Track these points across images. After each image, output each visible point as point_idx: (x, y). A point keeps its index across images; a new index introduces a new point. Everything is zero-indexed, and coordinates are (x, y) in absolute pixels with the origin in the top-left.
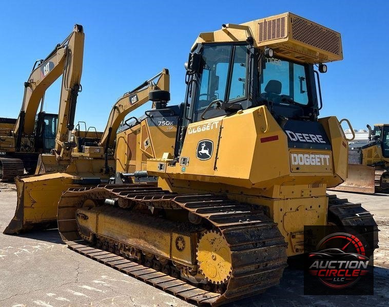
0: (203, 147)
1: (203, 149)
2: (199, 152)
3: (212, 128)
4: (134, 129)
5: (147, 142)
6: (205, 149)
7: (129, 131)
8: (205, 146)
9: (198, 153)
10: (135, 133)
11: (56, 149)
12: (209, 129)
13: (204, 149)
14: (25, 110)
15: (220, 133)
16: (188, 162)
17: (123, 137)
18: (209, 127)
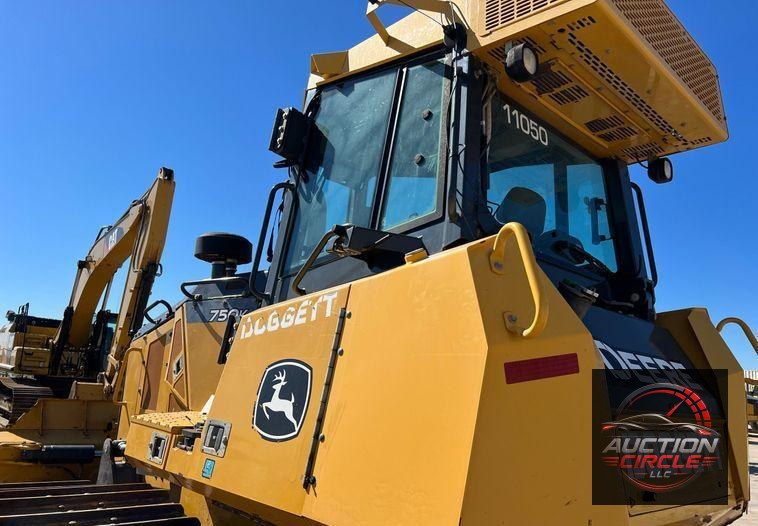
0: (277, 388)
1: (276, 394)
2: (265, 405)
3: (313, 318)
4: (163, 330)
5: (178, 364)
6: (284, 395)
7: (153, 337)
8: (283, 383)
9: (260, 410)
10: (163, 340)
11: (107, 374)
12: (304, 320)
13: (282, 396)
14: (75, 306)
15: (340, 334)
16: (226, 443)
17: (140, 350)
18: (304, 312)
